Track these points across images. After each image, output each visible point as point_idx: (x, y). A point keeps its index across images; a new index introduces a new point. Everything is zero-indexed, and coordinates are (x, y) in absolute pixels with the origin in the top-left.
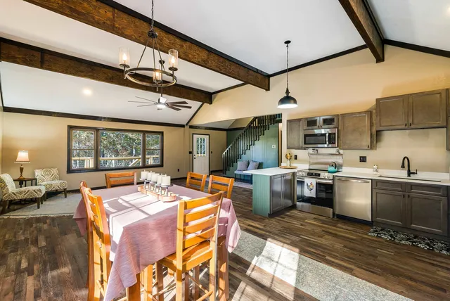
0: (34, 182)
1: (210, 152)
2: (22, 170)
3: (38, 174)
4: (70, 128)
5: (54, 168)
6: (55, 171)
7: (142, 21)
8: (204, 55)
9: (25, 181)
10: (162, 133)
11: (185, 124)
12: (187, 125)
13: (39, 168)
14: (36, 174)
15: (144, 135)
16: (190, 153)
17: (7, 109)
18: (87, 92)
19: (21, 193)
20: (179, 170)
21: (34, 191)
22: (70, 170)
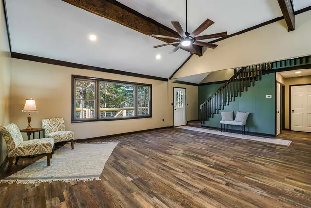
0: (42, 132)
1: (187, 104)
2: (29, 119)
3: (46, 123)
4: (74, 77)
5: (60, 118)
6: (61, 121)
9: (33, 132)
10: (150, 86)
11: (168, 77)
12: (170, 78)
13: (46, 118)
14: (44, 124)
15: (136, 87)
16: (172, 104)
18: (93, 38)
19: (28, 148)
20: (163, 120)
21: (43, 145)
22: (74, 120)
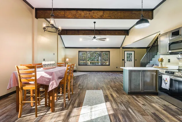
1: (135, 60)
7: (73, 11)
8: (101, 13)
12: (121, 47)
15: (102, 53)
16: (123, 60)
17: (66, 48)
18: (81, 40)
20: (117, 67)
22: (79, 65)
